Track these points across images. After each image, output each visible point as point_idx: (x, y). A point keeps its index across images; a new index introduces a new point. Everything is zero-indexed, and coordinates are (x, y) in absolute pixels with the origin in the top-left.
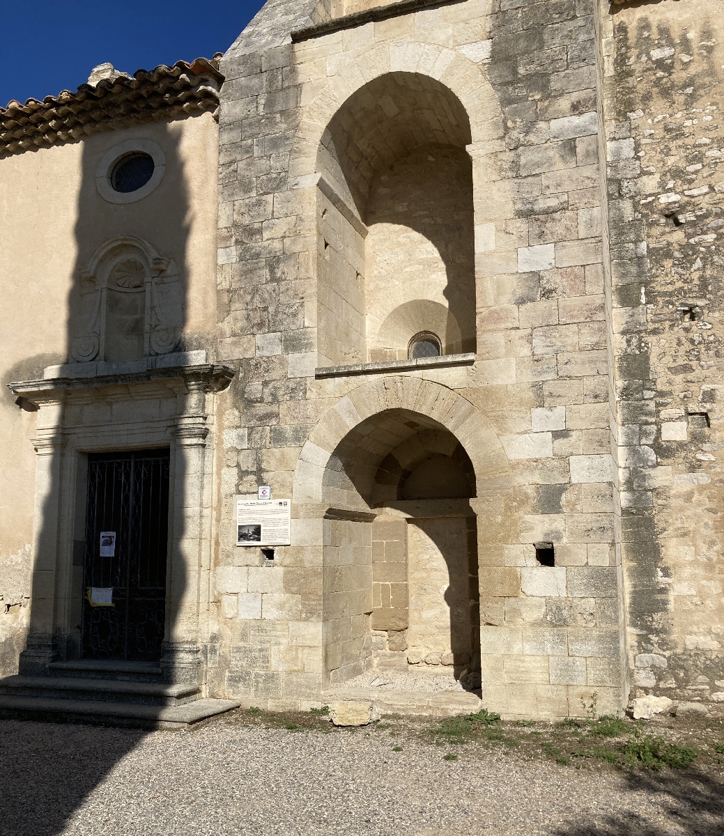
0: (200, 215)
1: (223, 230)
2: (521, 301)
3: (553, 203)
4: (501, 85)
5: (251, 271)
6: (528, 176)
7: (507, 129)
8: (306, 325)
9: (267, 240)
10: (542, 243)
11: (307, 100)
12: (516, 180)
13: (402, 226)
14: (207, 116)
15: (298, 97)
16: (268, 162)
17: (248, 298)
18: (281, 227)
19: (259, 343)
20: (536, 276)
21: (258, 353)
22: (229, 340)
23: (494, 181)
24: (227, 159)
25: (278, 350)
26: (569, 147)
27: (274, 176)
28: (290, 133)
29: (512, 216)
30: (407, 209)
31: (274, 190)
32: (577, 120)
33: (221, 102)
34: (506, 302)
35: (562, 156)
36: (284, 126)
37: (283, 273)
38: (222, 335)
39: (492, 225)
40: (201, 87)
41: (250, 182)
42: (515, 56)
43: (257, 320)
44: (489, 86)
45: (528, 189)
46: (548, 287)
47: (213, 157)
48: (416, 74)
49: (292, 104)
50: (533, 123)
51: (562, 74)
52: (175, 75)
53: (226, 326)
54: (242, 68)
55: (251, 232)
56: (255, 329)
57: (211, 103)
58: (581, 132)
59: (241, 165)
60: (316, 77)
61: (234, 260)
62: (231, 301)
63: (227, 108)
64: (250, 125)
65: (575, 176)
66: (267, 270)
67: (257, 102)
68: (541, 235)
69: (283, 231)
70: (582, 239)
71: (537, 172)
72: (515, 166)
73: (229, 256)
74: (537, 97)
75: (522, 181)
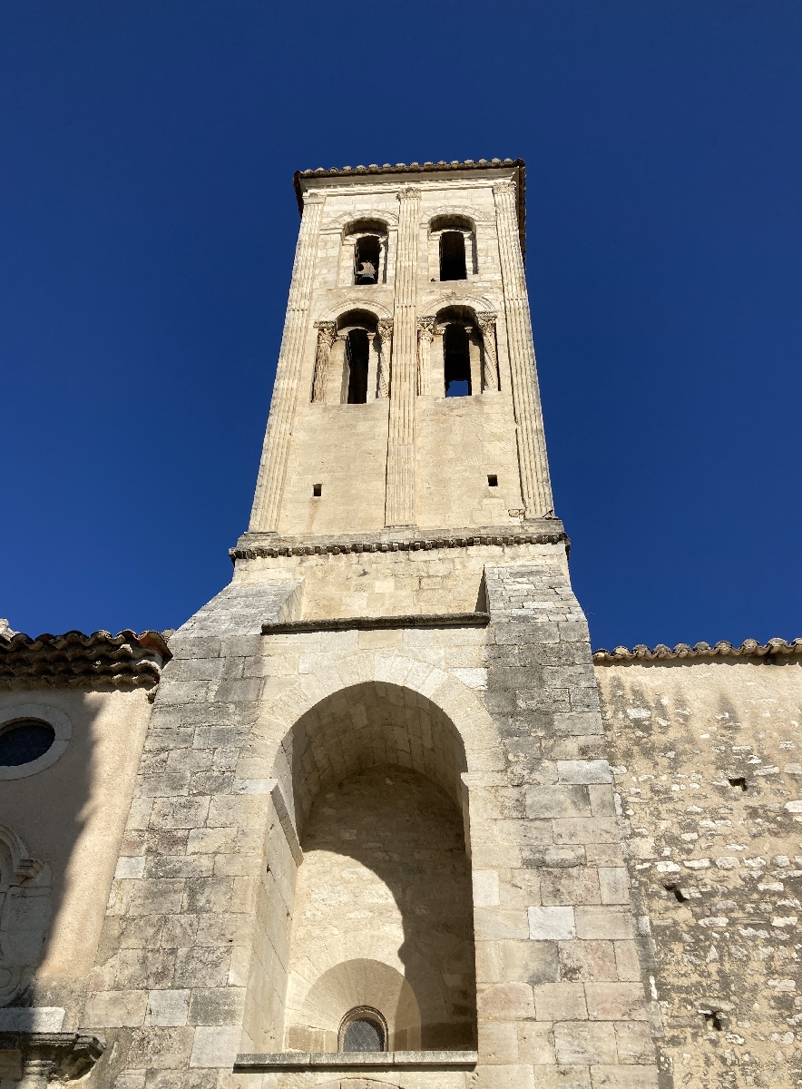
0: (103, 809)
1: (133, 832)
2: (536, 981)
3: (568, 855)
4: (500, 715)
5: (163, 893)
6: (536, 819)
7: (508, 762)
8: (231, 981)
9: (194, 853)
10: (558, 903)
11: (270, 695)
12: (521, 822)
13: (348, 858)
14: (140, 694)
15: (259, 691)
16: (211, 757)
17: (151, 931)
18: (215, 839)
19: (153, 1004)
20: (552, 946)
21: (149, 1021)
22: (106, 995)
23: (496, 820)
24: (157, 746)
25: (182, 1020)
26: (581, 793)
27: (215, 774)
28: (244, 728)
29: (519, 865)
30: (355, 838)
31: (212, 792)
32: (587, 766)
33: (161, 681)
34: (516, 980)
35: (574, 803)
36: (237, 718)
37: (208, 901)
38: (98, 986)
39: (495, 873)
40: (144, 661)
41: (182, 778)
42: (514, 689)
43: (155, 967)
44: (485, 714)
45: (535, 833)
46: (570, 963)
47: (136, 739)
48: (403, 689)
49: (252, 696)
50: (539, 760)
51: (567, 715)
52: (117, 643)
53: (107, 974)
54: (195, 650)
55: (172, 841)
56: (151, 981)
57: (149, 678)
58: (592, 778)
59: (174, 754)
60: (284, 672)
61: (140, 876)
62: (122, 933)
63: (168, 688)
64: (195, 711)
65: (591, 828)
66: (186, 895)
67: (208, 688)
68: (556, 893)
69: (217, 845)
70: (607, 905)
71: (547, 815)
72: (520, 804)
73: (134, 869)
74: (541, 734)
75: (529, 824)
